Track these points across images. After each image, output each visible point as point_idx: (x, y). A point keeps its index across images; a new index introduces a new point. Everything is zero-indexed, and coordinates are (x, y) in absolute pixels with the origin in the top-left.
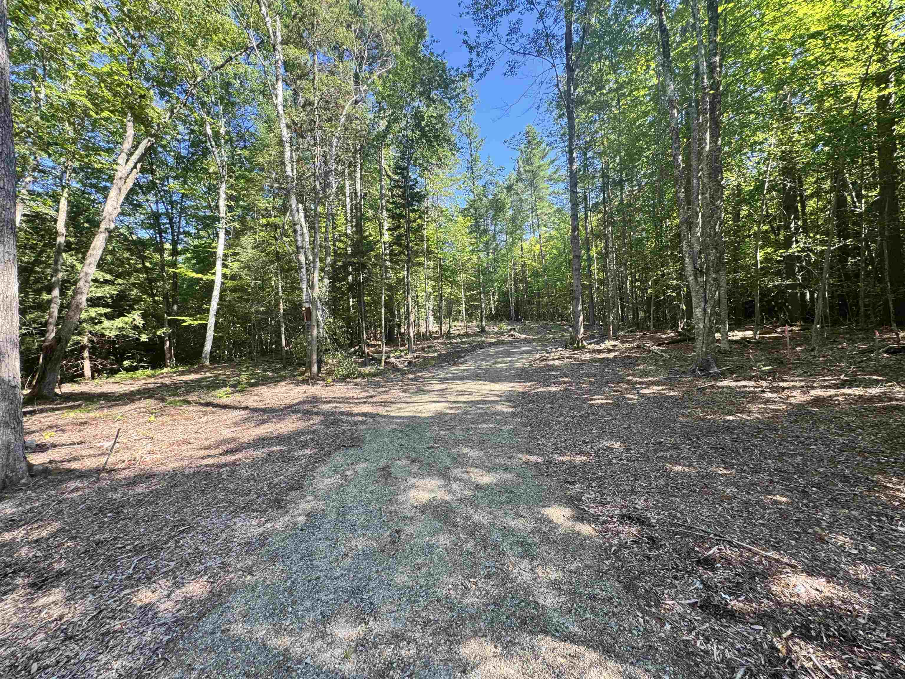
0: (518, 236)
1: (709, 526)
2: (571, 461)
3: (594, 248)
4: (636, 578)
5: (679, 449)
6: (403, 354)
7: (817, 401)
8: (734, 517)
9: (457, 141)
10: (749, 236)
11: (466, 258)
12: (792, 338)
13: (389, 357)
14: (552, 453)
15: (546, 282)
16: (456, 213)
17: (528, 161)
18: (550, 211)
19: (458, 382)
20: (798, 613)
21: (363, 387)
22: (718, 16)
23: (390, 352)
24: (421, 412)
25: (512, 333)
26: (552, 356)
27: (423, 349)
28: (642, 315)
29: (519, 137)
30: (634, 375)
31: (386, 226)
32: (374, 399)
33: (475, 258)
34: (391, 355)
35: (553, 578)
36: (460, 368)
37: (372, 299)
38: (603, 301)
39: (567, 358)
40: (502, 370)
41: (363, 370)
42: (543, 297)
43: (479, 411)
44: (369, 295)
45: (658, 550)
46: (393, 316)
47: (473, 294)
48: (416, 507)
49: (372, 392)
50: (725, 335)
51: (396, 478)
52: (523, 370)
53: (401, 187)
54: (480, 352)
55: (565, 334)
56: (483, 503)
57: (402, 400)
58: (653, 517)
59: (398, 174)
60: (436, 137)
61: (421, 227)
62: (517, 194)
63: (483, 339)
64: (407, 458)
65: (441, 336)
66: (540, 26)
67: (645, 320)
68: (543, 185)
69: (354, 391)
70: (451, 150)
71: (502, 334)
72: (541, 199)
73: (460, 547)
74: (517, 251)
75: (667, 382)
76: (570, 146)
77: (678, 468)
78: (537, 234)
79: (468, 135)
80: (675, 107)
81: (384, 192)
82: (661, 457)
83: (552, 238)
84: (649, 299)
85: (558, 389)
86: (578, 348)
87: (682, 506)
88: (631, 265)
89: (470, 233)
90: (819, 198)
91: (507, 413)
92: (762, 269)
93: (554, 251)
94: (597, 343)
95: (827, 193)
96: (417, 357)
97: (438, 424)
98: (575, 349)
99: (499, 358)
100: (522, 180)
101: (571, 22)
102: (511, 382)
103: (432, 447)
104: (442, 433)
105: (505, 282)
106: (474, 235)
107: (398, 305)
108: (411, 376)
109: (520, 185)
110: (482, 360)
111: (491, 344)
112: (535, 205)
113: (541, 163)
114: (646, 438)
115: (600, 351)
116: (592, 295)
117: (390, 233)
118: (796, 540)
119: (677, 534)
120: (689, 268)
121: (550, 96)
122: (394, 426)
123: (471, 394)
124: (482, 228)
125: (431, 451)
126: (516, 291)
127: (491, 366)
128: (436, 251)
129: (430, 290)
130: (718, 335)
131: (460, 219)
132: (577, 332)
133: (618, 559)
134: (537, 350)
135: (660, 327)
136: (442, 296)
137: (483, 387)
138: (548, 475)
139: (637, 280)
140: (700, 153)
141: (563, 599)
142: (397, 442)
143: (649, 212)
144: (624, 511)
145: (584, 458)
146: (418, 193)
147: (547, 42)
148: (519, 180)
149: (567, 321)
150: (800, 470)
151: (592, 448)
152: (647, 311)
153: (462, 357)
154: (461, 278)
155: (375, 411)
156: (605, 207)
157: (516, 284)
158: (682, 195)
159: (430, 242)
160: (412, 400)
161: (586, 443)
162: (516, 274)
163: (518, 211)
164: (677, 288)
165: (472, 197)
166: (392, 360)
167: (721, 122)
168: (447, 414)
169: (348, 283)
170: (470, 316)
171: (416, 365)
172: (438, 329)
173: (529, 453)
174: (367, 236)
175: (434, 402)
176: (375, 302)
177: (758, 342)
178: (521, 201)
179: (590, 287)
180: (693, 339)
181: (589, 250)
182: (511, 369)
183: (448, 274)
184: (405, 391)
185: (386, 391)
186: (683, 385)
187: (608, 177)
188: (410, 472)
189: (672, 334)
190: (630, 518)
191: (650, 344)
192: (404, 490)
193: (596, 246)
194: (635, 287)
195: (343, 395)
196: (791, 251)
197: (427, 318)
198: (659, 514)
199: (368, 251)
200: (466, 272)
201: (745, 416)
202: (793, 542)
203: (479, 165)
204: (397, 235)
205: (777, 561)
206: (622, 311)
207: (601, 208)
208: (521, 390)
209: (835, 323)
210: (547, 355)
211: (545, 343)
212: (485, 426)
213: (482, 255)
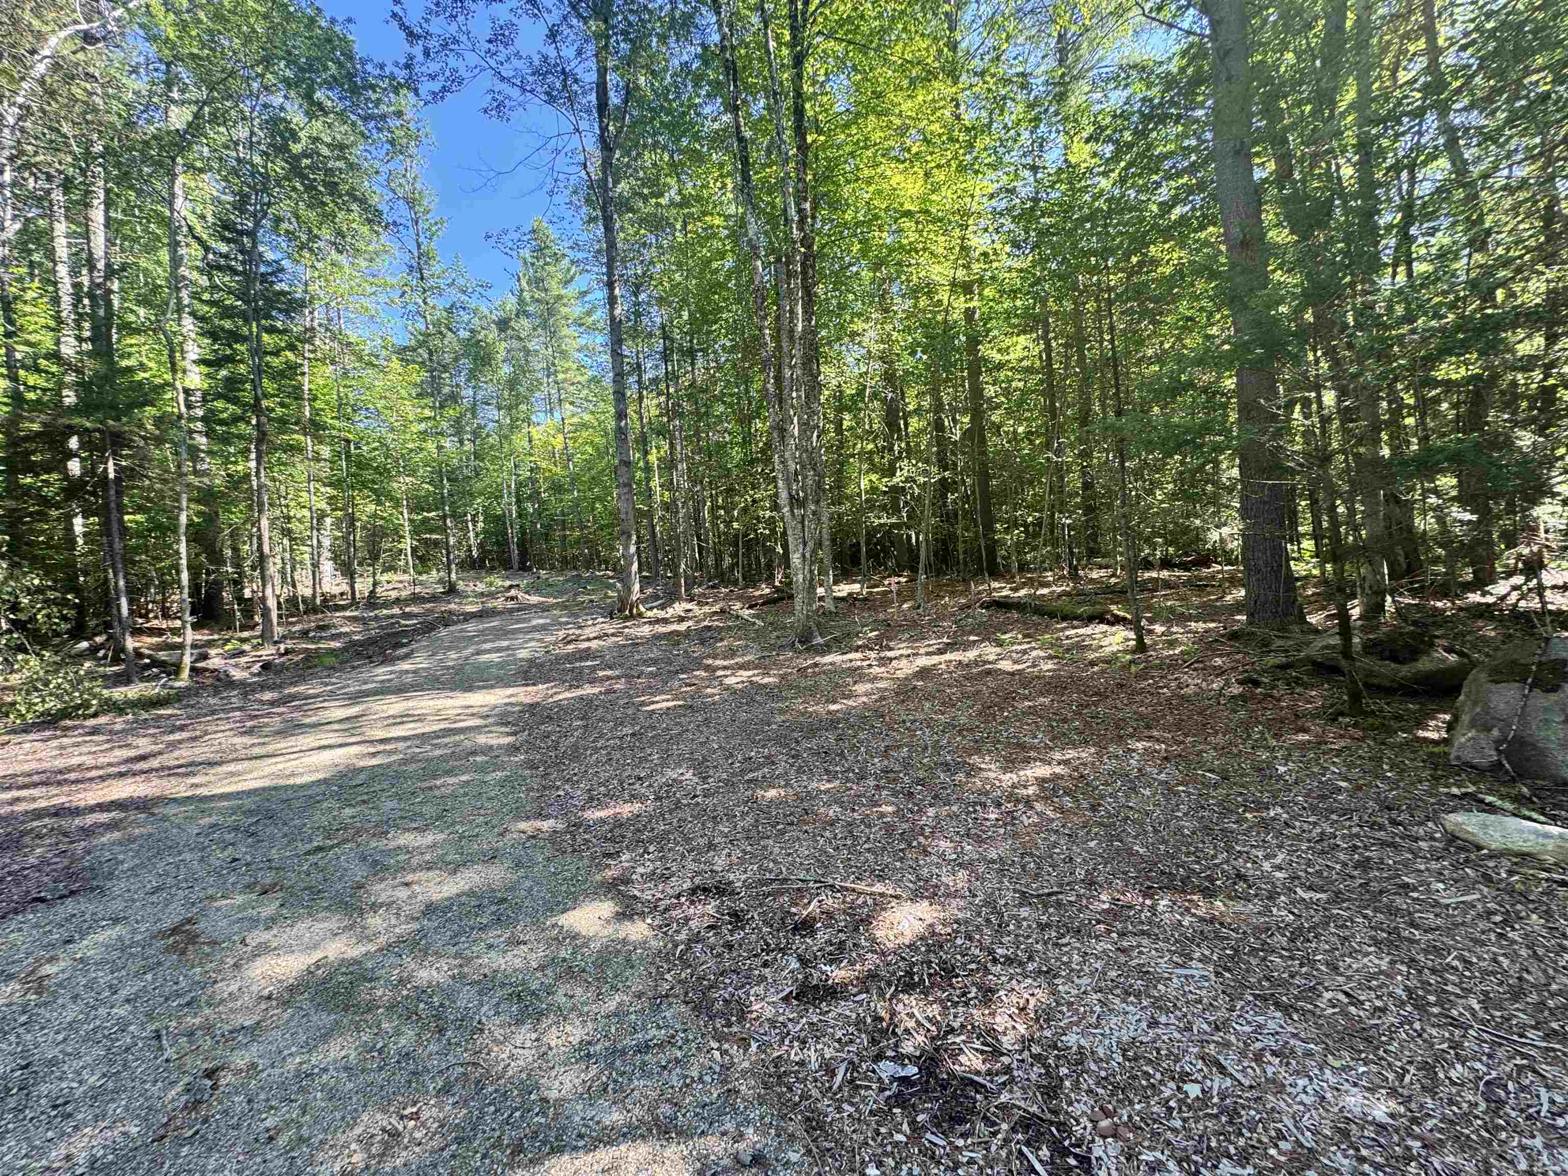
0: (522, 416)
1: (808, 870)
2: (616, 815)
3: (654, 451)
4: (712, 987)
5: (773, 763)
6: (246, 647)
7: (923, 673)
8: (837, 849)
9: (384, 208)
10: (853, 456)
11: (410, 446)
12: (899, 593)
13: (205, 657)
14: (583, 809)
15: (576, 503)
16: (384, 353)
17: (538, 282)
18: (579, 378)
19: (393, 698)
20: (903, 958)
21: (115, 737)
22: (808, 147)
23: (210, 644)
24: (293, 775)
25: (513, 592)
26: (589, 632)
27: (305, 634)
28: (727, 561)
29: (516, 236)
30: (715, 657)
31: (193, 351)
32: (155, 763)
33: (431, 446)
34: (213, 652)
35: (575, 1040)
36: (396, 668)
37: (150, 520)
38: (670, 538)
39: (613, 635)
40: (489, 665)
41: (118, 693)
42: (572, 529)
43: (438, 752)
44: (140, 509)
45: (743, 929)
46: (216, 558)
47: (429, 519)
48: (269, 998)
49: (144, 745)
50: (829, 590)
51: (214, 943)
52: (531, 662)
53: (234, 272)
54: (443, 632)
55: (610, 593)
56: (439, 941)
57: (242, 753)
58: (737, 878)
59: (228, 241)
60: (332, 188)
61: (293, 368)
62: (520, 339)
63: (452, 606)
64: (249, 887)
65: (354, 603)
66: (551, 52)
67: (732, 567)
68: (565, 331)
69: (84, 749)
70: (369, 221)
71: (492, 595)
72: (564, 354)
73: (380, 1051)
74: (519, 441)
75: (761, 665)
76: (610, 274)
77: (772, 793)
78: (557, 415)
79: (411, 203)
80: (759, 257)
81: (183, 271)
82: (750, 781)
83: (584, 426)
84: (736, 536)
85: (596, 690)
86: (632, 617)
87: (776, 850)
88: (710, 483)
89: (419, 396)
90: (920, 416)
91: (500, 747)
92: (867, 501)
93: (590, 450)
94: (663, 607)
95: (927, 412)
96: (287, 652)
97: (337, 796)
98: (626, 619)
99: (485, 642)
100: (527, 315)
101: (606, 70)
102: (507, 686)
103: (320, 849)
104: (348, 811)
105: (496, 498)
106: (429, 401)
107: (234, 535)
108: (268, 696)
109: (525, 322)
110: (449, 649)
111: (468, 617)
112: (554, 365)
113: (563, 292)
114: (732, 755)
115: (665, 621)
116: (653, 527)
117: (205, 370)
118: (901, 860)
119: (769, 894)
120: (784, 495)
121: (573, 180)
122: (213, 819)
123: (421, 719)
124: (446, 390)
125: (313, 859)
126: (520, 516)
127: (467, 658)
128: (336, 423)
129: (323, 505)
130: (820, 591)
131: (396, 364)
132: (629, 591)
133: (686, 965)
134: (560, 624)
135: (751, 580)
136: (352, 520)
137: (449, 702)
138: (574, 851)
139: (719, 508)
140: (792, 331)
141: (594, 1071)
142: (219, 856)
143: (731, 405)
144: (697, 881)
145: (636, 807)
146: (283, 293)
147: (565, 86)
148: (522, 312)
149: (614, 570)
150: (906, 765)
151: (650, 786)
152: (735, 555)
153: (403, 645)
154: (401, 485)
155: (157, 792)
156: (668, 387)
157: (519, 502)
158: (771, 387)
159: (318, 404)
160: (270, 749)
161: (640, 779)
162: (520, 485)
163: (522, 370)
164: (771, 522)
165: (421, 326)
166: (215, 662)
167: (816, 294)
168: (362, 769)
169: (67, 477)
170: (423, 560)
171: (283, 668)
172: (345, 588)
173: (540, 816)
174: (129, 370)
175: (330, 747)
176: (159, 527)
177: (866, 599)
178: (527, 352)
179: (649, 515)
180: (791, 597)
181: (646, 453)
182: (507, 663)
183: (368, 475)
184: (250, 732)
185: (194, 739)
186: (780, 666)
187: (672, 341)
188: (254, 922)
189: (767, 591)
190: (705, 890)
191: (738, 605)
192: (236, 966)
193: (658, 448)
194: (718, 518)
195: (45, 765)
196: (896, 480)
197: (316, 565)
198: (745, 872)
199: (130, 406)
200: (413, 473)
201: (851, 703)
202: (898, 864)
203: (436, 268)
204: (227, 379)
205: (882, 895)
206: (700, 553)
207: (663, 386)
208: (528, 700)
209: (939, 573)
210: (578, 632)
211: (574, 609)
212: (451, 780)
213: (447, 443)
